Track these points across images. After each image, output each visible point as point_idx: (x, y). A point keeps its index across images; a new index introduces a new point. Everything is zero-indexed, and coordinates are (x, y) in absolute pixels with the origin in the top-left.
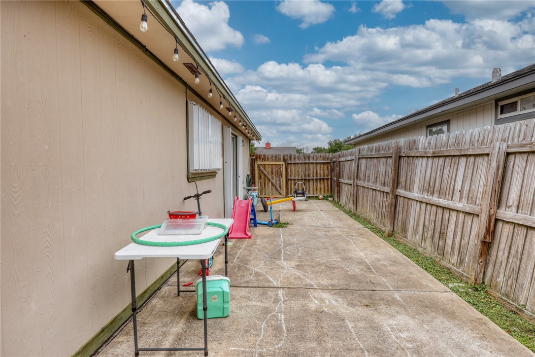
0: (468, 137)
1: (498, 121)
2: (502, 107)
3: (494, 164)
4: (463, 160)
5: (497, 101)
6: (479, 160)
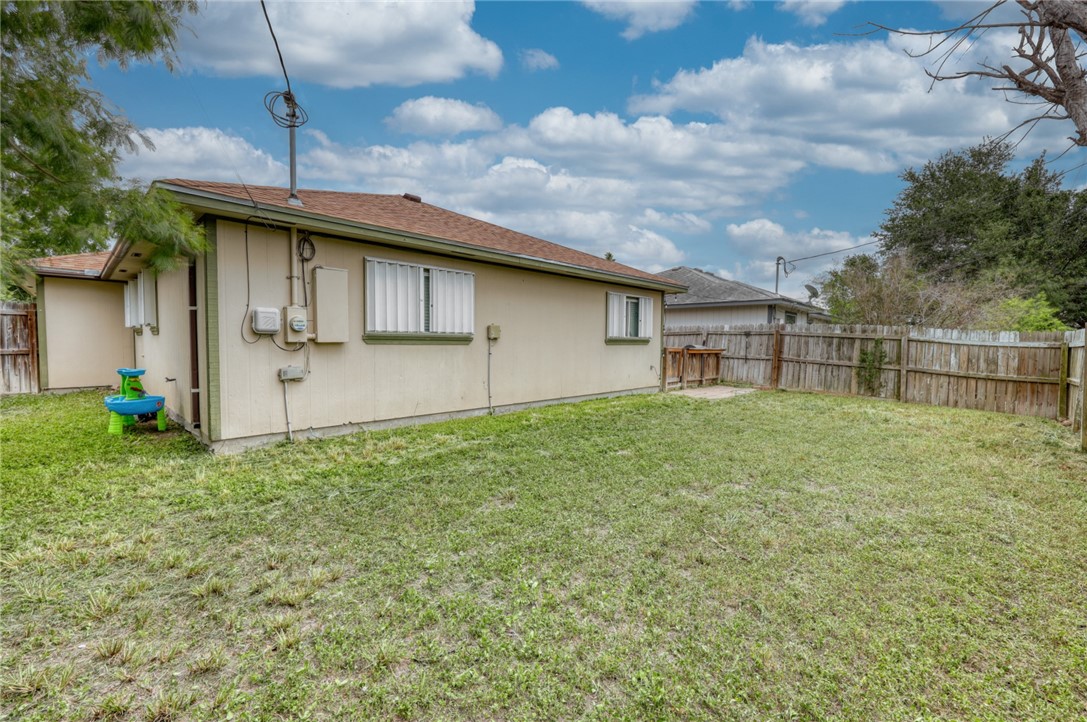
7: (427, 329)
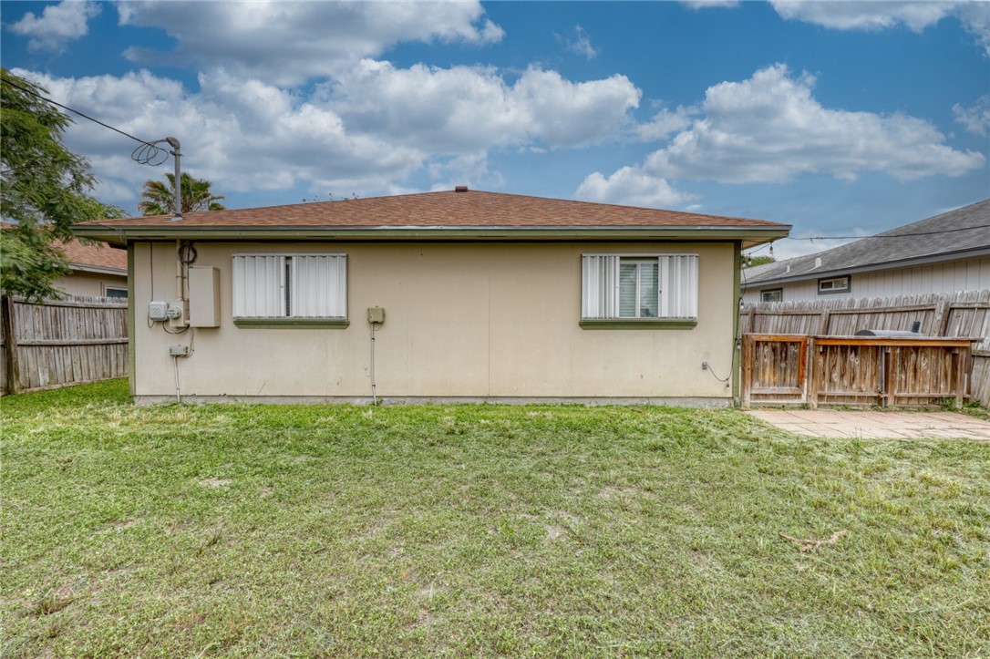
0: (807, 304)
1: (819, 293)
2: (823, 284)
3: (824, 319)
4: (804, 318)
5: (819, 280)
6: (815, 317)
7: (288, 315)
